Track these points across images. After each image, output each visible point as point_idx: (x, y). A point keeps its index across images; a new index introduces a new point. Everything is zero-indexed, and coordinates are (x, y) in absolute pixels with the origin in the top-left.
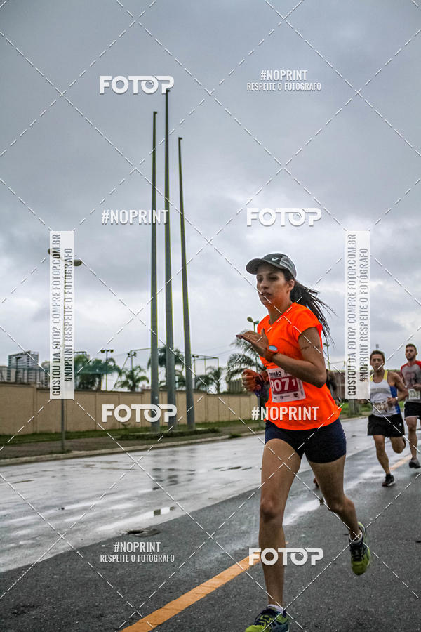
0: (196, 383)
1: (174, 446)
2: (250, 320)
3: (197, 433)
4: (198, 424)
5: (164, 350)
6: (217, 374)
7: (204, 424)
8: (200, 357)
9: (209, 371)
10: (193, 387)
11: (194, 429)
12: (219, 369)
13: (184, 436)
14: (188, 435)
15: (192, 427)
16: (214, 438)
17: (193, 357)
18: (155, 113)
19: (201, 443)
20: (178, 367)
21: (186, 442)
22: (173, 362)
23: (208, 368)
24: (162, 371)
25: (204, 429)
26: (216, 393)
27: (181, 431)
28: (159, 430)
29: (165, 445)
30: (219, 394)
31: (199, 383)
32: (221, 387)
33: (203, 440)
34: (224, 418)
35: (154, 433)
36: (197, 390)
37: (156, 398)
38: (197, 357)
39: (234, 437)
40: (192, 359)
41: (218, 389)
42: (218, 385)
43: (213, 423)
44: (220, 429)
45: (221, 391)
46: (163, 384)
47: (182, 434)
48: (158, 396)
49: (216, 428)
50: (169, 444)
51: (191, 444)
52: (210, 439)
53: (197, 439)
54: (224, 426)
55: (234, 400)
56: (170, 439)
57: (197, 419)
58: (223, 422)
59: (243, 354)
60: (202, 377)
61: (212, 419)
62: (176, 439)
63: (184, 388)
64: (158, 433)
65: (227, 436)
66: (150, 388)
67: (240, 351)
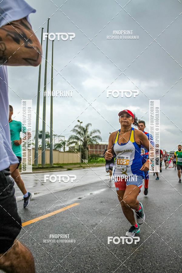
0: (55, 146)
1: (43, 172)
2: (79, 121)
3: (53, 167)
4: (54, 164)
5: (41, 132)
6: (64, 143)
7: (58, 164)
8: (57, 136)
9: (61, 142)
10: (53, 148)
11: (52, 166)
12: (65, 141)
13: (48, 168)
14: (50, 168)
15: (52, 165)
16: (61, 170)
17: (54, 135)
18: (43, 29)
19: (55, 171)
20: (47, 140)
21: (49, 171)
22: (45, 137)
23: (60, 140)
24: (40, 141)
25: (56, 166)
26: (63, 151)
27: (47, 166)
28: (38, 165)
29: (40, 171)
30: (64, 152)
31: (56, 147)
32: (65, 149)
33: (56, 170)
34: (66, 162)
35: (35, 167)
36: (55, 150)
37: (37, 152)
38: (56, 136)
39: (69, 170)
40: (53, 136)
41: (64, 150)
42: (64, 148)
43: (61, 164)
44: (64, 166)
45: (66, 151)
46: (40, 147)
47: (47, 168)
48: (38, 151)
49: (62, 166)
50: (41, 171)
51: (51, 172)
52: (59, 170)
53: (53, 170)
54: (66, 165)
55: (71, 154)
56: (42, 169)
57: (54, 162)
58: (65, 164)
59: (76, 135)
60: (57, 144)
61: (61, 162)
62: (44, 169)
63: (49, 149)
64: (37, 167)
65: (66, 169)
66: (34, 148)
67: (74, 134)
